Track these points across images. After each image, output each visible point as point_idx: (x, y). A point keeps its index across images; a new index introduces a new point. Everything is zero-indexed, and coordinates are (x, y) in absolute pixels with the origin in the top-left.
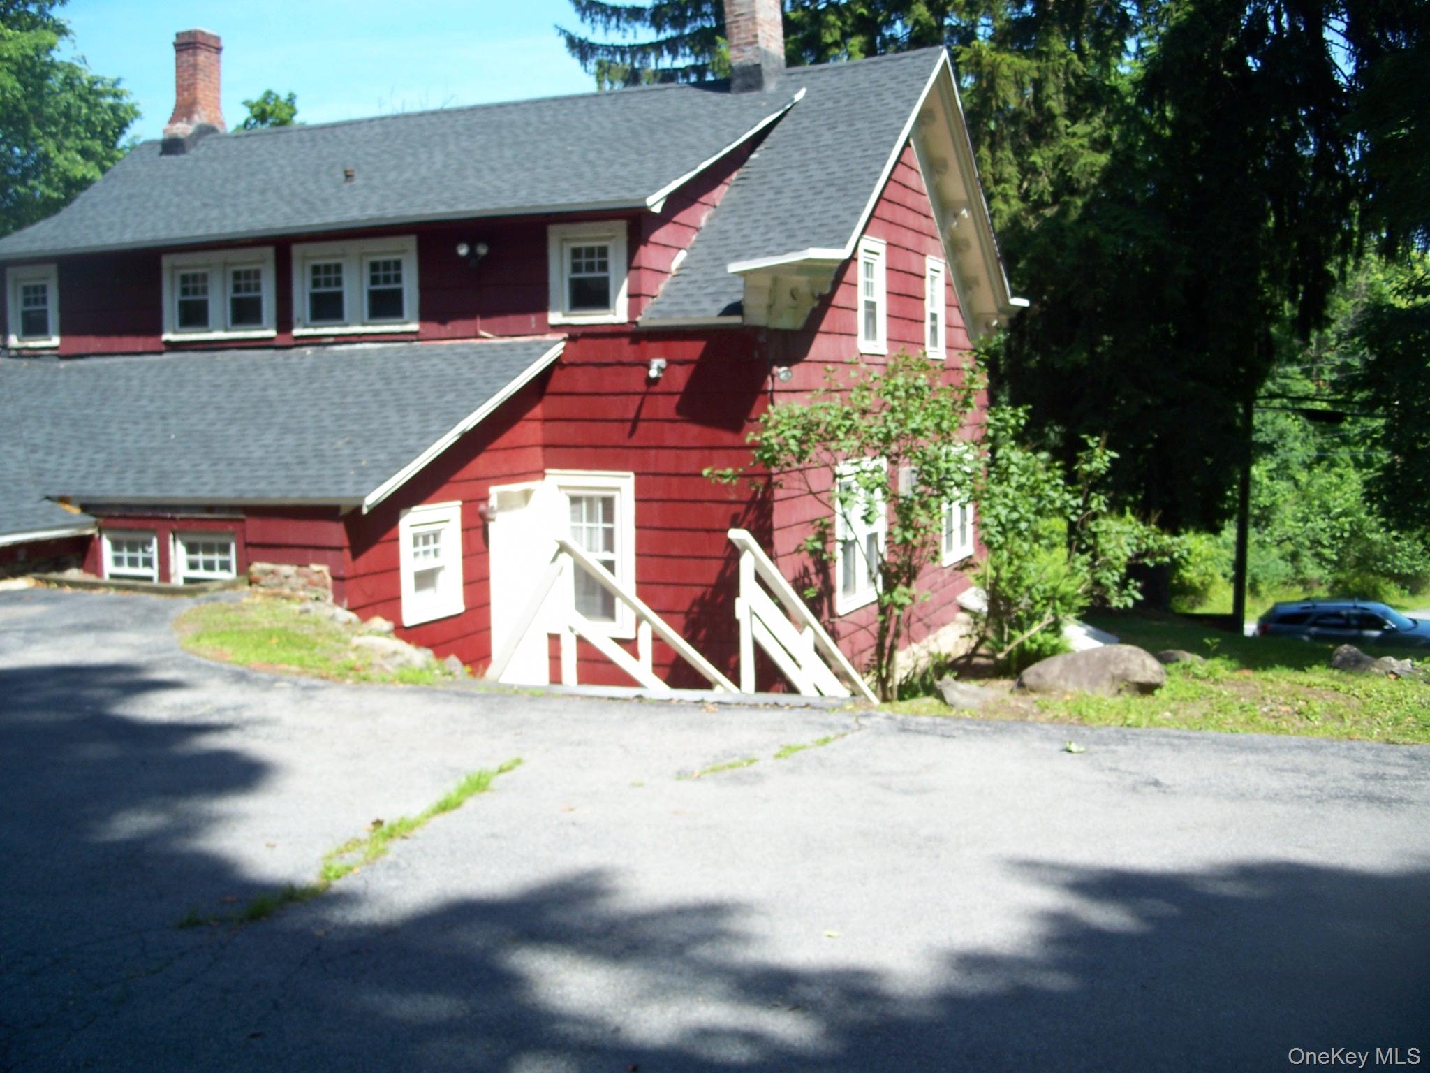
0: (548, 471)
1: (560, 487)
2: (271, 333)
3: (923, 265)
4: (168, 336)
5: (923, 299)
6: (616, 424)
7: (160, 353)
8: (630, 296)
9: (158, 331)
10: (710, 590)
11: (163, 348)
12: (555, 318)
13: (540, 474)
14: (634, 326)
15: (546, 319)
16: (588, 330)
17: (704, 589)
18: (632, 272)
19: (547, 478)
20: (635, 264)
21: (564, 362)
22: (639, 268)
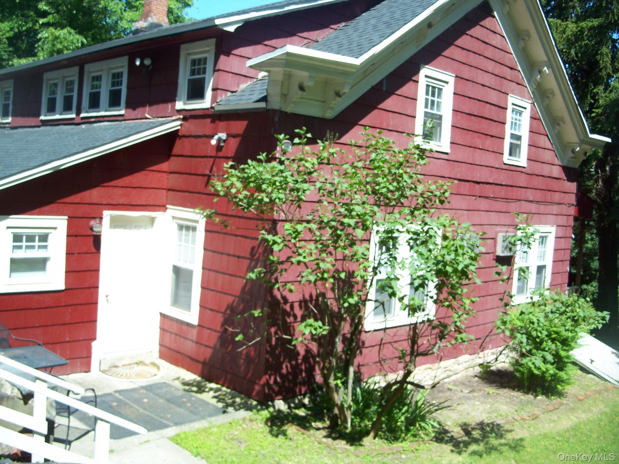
0: (168, 206)
1: (174, 218)
2: (74, 116)
3: (506, 101)
4: (42, 118)
5: (505, 124)
6: (200, 177)
7: (39, 127)
8: (214, 90)
9: (39, 115)
10: (237, 299)
11: (40, 124)
12: (179, 105)
13: (162, 207)
14: (213, 110)
15: (174, 106)
16: (193, 113)
17: (233, 298)
18: (216, 73)
19: (168, 210)
20: (217, 68)
21: (180, 134)
22: (219, 70)
